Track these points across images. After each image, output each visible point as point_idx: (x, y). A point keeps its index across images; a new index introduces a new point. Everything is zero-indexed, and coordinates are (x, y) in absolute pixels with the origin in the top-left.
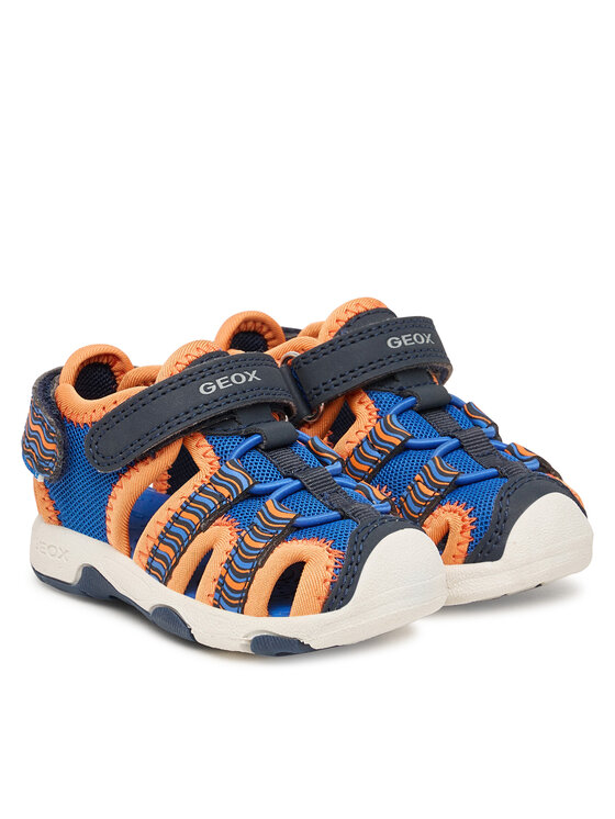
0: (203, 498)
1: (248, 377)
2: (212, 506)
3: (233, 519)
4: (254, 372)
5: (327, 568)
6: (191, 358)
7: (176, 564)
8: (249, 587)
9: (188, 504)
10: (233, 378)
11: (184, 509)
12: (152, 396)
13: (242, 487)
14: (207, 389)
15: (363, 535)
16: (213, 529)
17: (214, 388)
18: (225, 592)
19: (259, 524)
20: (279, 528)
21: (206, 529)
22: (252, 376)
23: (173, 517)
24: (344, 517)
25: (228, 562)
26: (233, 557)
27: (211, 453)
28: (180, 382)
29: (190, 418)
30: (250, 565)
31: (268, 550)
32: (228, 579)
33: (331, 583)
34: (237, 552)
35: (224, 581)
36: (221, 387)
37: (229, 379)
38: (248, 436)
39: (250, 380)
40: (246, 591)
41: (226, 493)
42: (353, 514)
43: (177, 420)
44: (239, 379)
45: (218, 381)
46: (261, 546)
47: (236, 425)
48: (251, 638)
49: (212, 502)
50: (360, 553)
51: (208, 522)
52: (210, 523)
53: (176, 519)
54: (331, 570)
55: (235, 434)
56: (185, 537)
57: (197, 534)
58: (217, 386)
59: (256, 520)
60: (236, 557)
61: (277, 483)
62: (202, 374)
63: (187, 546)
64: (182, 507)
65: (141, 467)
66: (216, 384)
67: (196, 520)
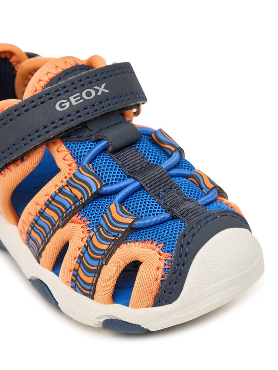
0: (61, 198)
1: (97, 91)
2: (68, 206)
3: (84, 219)
4: (103, 85)
5: (158, 269)
6: (51, 76)
7: (43, 249)
8: (96, 282)
9: (50, 202)
10: (84, 94)
11: (47, 206)
12: (17, 113)
13: (91, 190)
14: (62, 106)
15: (189, 238)
16: (69, 226)
17: (68, 105)
18: (78, 281)
19: (104, 226)
20: (120, 232)
21: (63, 225)
22: (102, 89)
23: (39, 212)
24: (174, 218)
25: (80, 258)
26: (83, 253)
27: (69, 157)
28: (40, 100)
29: (48, 132)
30: (96, 263)
31: (111, 252)
32: (80, 272)
33: (161, 281)
34: (87, 249)
35: (78, 274)
36: (74, 103)
37: (81, 95)
38: (98, 141)
39: (99, 93)
40: (94, 285)
41: (79, 195)
42: (182, 215)
43: (38, 134)
44: (89, 94)
45: (71, 98)
46: (105, 247)
47: (88, 133)
48: (102, 320)
49: (68, 202)
50: (186, 255)
51: (65, 219)
52: (67, 221)
53: (41, 213)
54: (161, 270)
55: (87, 140)
56: (48, 230)
57: (57, 229)
58: (71, 103)
59: (102, 222)
60: (86, 255)
61: (122, 184)
62: (58, 93)
63: (50, 238)
64: (45, 204)
65: (12, 167)
66: (69, 101)
67: (56, 218)
